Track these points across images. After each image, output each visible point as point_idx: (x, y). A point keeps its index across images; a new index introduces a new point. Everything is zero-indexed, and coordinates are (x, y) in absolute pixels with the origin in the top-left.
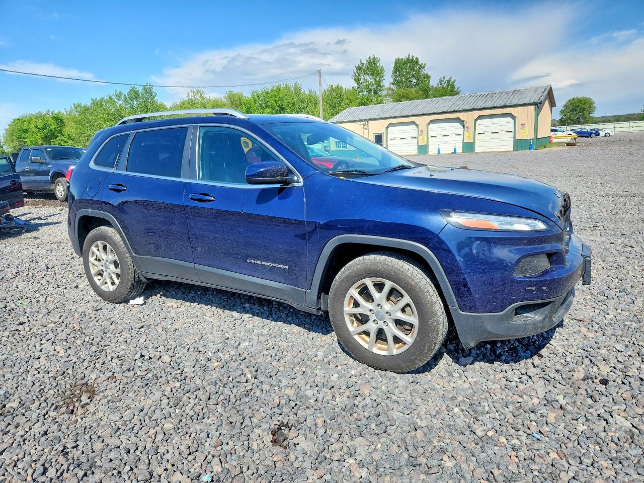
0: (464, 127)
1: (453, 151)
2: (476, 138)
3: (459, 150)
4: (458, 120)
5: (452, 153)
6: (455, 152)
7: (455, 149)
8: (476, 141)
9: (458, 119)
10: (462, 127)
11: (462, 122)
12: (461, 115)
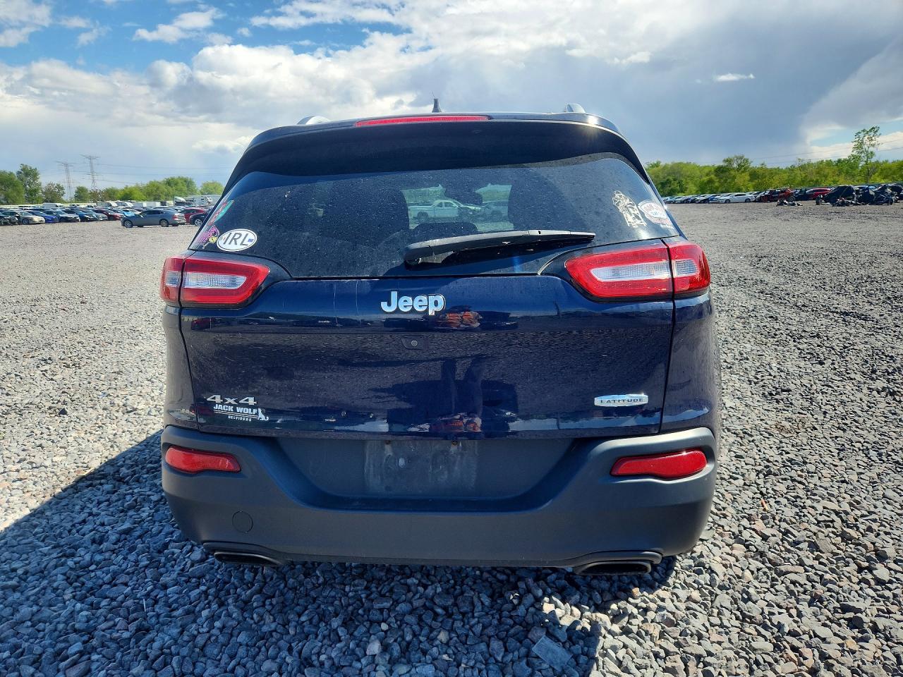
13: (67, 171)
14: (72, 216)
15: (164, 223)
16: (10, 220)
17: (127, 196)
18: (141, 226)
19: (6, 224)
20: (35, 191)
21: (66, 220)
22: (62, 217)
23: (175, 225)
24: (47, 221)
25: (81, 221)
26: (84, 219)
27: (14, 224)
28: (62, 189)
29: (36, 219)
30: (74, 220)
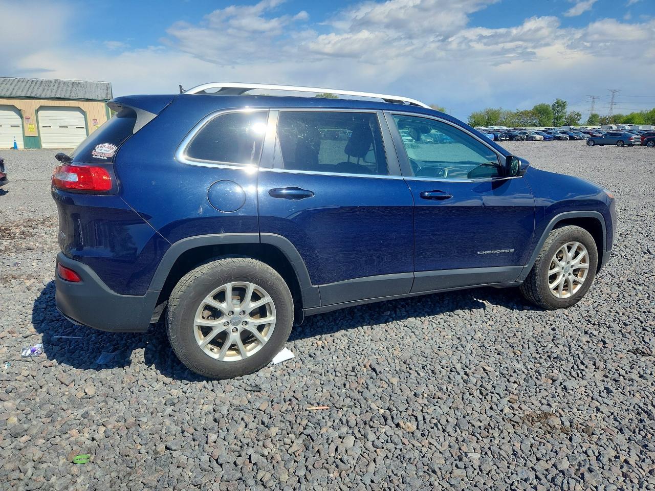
0: (22, 117)
1: (13, 146)
2: (41, 132)
3: (21, 145)
4: (12, 108)
5: (11, 148)
6: (15, 147)
7: (15, 144)
8: (41, 135)
9: (13, 106)
10: (19, 117)
11: (19, 112)
12: (17, 103)
13: (593, 102)
14: (564, 136)
15: (620, 143)
16: (521, 137)
17: (629, 121)
18: (602, 145)
19: (518, 140)
20: (561, 117)
21: (559, 139)
22: (557, 137)
23: (631, 145)
24: (545, 139)
25: (569, 140)
26: (572, 138)
27: (523, 140)
28: (580, 115)
29: (538, 137)
30: (565, 139)
